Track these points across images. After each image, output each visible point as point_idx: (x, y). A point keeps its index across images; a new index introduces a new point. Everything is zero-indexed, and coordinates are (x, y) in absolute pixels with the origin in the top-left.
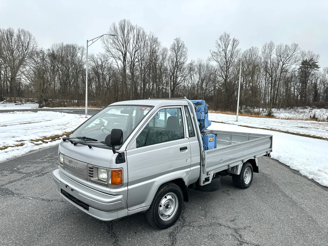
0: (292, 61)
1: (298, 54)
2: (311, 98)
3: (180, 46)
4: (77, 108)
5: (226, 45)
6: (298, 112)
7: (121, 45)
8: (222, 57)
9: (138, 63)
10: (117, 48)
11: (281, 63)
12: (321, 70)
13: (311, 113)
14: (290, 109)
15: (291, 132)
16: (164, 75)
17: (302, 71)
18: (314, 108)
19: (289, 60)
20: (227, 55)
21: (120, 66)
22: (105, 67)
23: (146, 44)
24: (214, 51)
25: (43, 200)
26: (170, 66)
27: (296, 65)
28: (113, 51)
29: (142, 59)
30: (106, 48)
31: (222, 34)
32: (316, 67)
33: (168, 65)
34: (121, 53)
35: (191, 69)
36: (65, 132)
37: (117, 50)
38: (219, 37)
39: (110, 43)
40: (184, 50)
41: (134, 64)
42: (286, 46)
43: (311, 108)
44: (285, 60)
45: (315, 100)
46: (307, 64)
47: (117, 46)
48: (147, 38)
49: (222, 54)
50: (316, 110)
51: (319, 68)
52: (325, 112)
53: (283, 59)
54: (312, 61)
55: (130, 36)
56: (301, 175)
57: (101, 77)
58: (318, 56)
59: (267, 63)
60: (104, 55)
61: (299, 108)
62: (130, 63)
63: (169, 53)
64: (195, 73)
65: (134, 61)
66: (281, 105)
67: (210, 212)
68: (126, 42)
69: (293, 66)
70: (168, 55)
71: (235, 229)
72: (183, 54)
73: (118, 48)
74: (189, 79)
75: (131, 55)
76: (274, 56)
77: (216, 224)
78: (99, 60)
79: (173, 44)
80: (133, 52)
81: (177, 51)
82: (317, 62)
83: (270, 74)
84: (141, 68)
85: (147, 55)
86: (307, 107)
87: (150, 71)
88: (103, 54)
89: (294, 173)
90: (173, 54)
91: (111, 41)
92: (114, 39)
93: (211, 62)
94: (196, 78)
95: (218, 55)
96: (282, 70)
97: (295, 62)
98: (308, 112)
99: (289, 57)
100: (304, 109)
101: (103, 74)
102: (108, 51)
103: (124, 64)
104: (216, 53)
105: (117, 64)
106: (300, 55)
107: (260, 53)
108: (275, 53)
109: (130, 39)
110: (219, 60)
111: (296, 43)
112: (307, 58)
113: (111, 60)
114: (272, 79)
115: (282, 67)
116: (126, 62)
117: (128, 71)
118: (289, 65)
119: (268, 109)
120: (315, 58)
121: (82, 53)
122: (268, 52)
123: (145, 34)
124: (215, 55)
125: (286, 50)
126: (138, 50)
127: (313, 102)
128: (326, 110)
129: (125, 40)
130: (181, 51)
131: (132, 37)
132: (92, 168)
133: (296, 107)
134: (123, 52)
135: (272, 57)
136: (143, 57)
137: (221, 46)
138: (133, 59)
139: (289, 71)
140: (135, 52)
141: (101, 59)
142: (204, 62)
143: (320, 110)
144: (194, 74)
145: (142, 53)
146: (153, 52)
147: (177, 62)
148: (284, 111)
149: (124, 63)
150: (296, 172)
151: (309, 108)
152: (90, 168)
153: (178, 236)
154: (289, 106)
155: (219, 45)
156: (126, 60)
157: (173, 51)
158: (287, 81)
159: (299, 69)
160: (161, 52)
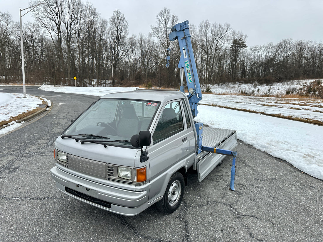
0: (225, 40)
1: (229, 33)
2: (240, 74)
3: (120, 19)
4: (6, 85)
5: (166, 21)
6: (229, 87)
7: (55, 14)
8: (163, 33)
9: (75, 35)
10: (49, 18)
11: (215, 41)
12: (248, 49)
13: (239, 87)
14: (223, 84)
15: (230, 107)
16: (104, 49)
17: (233, 50)
18: (242, 83)
19: (223, 39)
20: (167, 31)
21: (53, 38)
22: (35, 39)
23: (83, 15)
24: (155, 27)
25: (33, 199)
26: (110, 39)
27: (228, 44)
28: (46, 20)
29: (79, 31)
30: (36, 16)
31: (162, 10)
32: (244, 46)
33: (108, 38)
34: (54, 23)
35: (132, 44)
36: (11, 117)
37: (50, 20)
38: (159, 12)
39: (41, 11)
40: (125, 23)
41: (70, 36)
42: (220, 25)
43: (240, 83)
44: (219, 39)
45: (242, 76)
46: (237, 44)
47: (49, 15)
48: (84, 8)
49: (162, 30)
50: (243, 85)
51: (246, 47)
52: (250, 87)
53: (217, 37)
54: (241, 40)
55: (64, 5)
56: (255, 148)
57: (31, 49)
58: (246, 36)
59: (203, 41)
60: (34, 24)
61: (230, 83)
62: (66, 35)
63: (109, 26)
64: (137, 48)
65: (71, 33)
66: (216, 81)
67: (202, 192)
68: (60, 12)
69: (226, 45)
70: (108, 28)
71: (229, 205)
72: (123, 28)
73: (51, 17)
74: (131, 54)
75: (67, 26)
76: (209, 35)
77: (212, 202)
78: (27, 30)
79: (112, 16)
80: (69, 23)
81: (117, 24)
82: (245, 42)
83: (205, 52)
84: (78, 40)
85: (85, 27)
86: (236, 82)
87: (88, 44)
88: (32, 23)
89: (249, 147)
90: (113, 27)
91: (42, 9)
92: (46, 7)
93: (152, 38)
94: (138, 54)
95: (159, 31)
96: (216, 48)
97: (228, 41)
98: (237, 87)
99: (222, 36)
100: (234, 84)
101: (33, 46)
102: (39, 20)
103: (58, 36)
104: (157, 29)
105: (50, 35)
106: (231, 35)
107: (198, 31)
108: (211, 32)
109: (64, 8)
110: (160, 36)
111: (228, 23)
112: (237, 38)
113: (43, 30)
114: (208, 56)
115: (216, 45)
116: (61, 33)
117: (63, 44)
118: (222, 43)
119: (204, 85)
120: (243, 38)
121: (7, 21)
122: (205, 30)
123: (82, 3)
124: (156, 30)
125: (219, 30)
126: (74, 21)
127: (241, 78)
128: (251, 85)
129: (58, 9)
130: (121, 24)
131: (67, 6)
132: (113, 168)
133: (227, 83)
134: (57, 22)
135: (207, 36)
136: (80, 28)
137: (162, 22)
138: (69, 30)
139: (222, 49)
140: (71, 23)
141: (30, 29)
142: (146, 38)
143: (247, 85)
144: (136, 50)
145: (79, 24)
146: (91, 24)
147: (117, 35)
148: (218, 87)
149: (58, 34)
150: (250, 146)
151: (238, 84)
152: (109, 167)
153: (187, 217)
154: (222, 82)
155: (159, 20)
156: (61, 32)
157: (112, 24)
158: (220, 59)
159: (230, 48)
160: (100, 24)
